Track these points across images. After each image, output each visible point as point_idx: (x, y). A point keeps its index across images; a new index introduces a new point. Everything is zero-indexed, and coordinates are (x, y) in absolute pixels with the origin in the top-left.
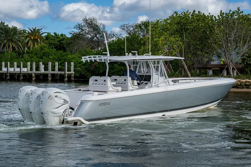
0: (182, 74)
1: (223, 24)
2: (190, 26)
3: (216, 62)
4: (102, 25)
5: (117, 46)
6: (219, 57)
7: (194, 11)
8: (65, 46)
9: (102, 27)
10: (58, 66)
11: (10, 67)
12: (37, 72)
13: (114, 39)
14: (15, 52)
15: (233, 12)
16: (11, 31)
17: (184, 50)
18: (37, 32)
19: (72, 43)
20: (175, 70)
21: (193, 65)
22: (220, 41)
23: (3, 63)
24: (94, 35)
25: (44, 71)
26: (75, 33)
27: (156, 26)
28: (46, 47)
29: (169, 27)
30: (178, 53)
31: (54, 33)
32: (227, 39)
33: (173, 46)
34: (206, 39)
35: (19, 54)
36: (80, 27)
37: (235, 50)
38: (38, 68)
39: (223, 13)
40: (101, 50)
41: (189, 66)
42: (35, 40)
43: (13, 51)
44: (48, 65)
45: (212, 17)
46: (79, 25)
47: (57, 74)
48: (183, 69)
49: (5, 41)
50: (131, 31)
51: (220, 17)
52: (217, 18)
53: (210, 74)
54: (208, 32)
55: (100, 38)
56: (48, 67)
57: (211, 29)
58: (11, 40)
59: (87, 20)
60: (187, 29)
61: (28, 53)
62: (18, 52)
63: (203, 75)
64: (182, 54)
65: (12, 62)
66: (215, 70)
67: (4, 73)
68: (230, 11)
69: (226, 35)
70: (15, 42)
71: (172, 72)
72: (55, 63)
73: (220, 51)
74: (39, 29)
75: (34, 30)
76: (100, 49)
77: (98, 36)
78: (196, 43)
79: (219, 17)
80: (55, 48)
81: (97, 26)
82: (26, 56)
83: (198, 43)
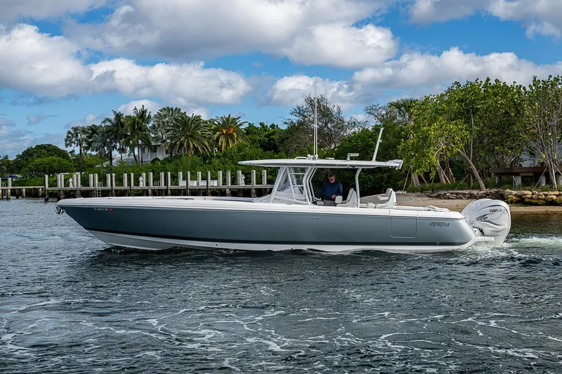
0: (470, 184)
1: (538, 99)
2: (482, 104)
3: (527, 163)
4: (336, 106)
5: (361, 141)
6: (532, 154)
7: (488, 80)
8: (277, 144)
9: (335, 110)
10: (267, 176)
11: (191, 179)
12: (234, 186)
13: (356, 129)
14: (199, 156)
15: (555, 78)
16: (192, 122)
17: (473, 145)
18: (232, 122)
19: (287, 138)
20: (458, 179)
21: (488, 168)
22: (534, 128)
23: (181, 174)
24: (324, 125)
25: (244, 185)
26: (292, 122)
27: (423, 107)
28: (247, 146)
29: (447, 108)
30: (462, 150)
31: (261, 124)
32: (546, 124)
33: (453, 138)
34: (510, 125)
35: (205, 158)
36: (300, 112)
37: (559, 142)
38: (234, 181)
39: (539, 81)
40: (334, 148)
41: (482, 171)
42: (229, 136)
43: (195, 154)
44: (250, 174)
45: (520, 89)
46: (299, 108)
47: (266, 189)
48: (471, 176)
49: (182, 139)
50: (383, 116)
51: (534, 88)
52: (528, 89)
53: (517, 184)
54: (513, 114)
55: (333, 129)
56: (250, 178)
57: (518, 108)
58: (191, 136)
59: (311, 101)
60: (477, 109)
61: (218, 157)
62: (203, 154)
63: (506, 186)
64: (469, 151)
65: (193, 171)
66: (526, 177)
67: (181, 190)
68: (551, 76)
69: (544, 117)
70: (199, 140)
71: (453, 180)
72: (261, 172)
73: (533, 145)
74: (234, 119)
75: (228, 119)
76: (333, 146)
77: (329, 125)
78: (492, 134)
79: (531, 89)
80: (261, 146)
81: (328, 109)
82: (216, 162)
83: (497, 132)
